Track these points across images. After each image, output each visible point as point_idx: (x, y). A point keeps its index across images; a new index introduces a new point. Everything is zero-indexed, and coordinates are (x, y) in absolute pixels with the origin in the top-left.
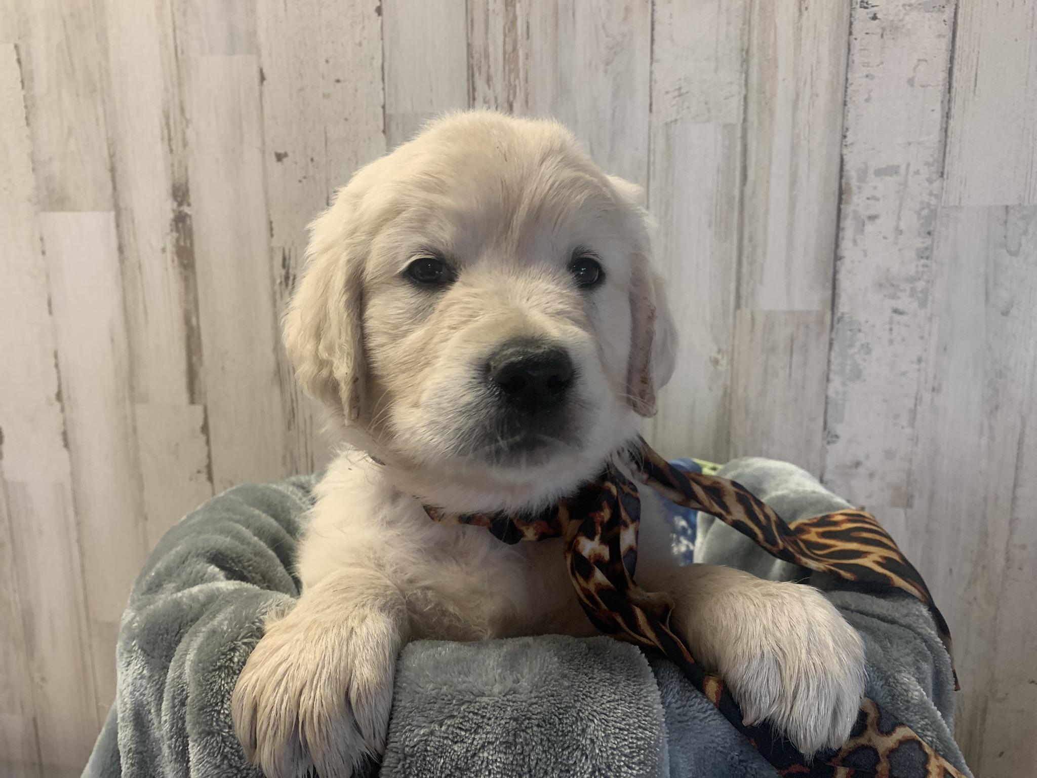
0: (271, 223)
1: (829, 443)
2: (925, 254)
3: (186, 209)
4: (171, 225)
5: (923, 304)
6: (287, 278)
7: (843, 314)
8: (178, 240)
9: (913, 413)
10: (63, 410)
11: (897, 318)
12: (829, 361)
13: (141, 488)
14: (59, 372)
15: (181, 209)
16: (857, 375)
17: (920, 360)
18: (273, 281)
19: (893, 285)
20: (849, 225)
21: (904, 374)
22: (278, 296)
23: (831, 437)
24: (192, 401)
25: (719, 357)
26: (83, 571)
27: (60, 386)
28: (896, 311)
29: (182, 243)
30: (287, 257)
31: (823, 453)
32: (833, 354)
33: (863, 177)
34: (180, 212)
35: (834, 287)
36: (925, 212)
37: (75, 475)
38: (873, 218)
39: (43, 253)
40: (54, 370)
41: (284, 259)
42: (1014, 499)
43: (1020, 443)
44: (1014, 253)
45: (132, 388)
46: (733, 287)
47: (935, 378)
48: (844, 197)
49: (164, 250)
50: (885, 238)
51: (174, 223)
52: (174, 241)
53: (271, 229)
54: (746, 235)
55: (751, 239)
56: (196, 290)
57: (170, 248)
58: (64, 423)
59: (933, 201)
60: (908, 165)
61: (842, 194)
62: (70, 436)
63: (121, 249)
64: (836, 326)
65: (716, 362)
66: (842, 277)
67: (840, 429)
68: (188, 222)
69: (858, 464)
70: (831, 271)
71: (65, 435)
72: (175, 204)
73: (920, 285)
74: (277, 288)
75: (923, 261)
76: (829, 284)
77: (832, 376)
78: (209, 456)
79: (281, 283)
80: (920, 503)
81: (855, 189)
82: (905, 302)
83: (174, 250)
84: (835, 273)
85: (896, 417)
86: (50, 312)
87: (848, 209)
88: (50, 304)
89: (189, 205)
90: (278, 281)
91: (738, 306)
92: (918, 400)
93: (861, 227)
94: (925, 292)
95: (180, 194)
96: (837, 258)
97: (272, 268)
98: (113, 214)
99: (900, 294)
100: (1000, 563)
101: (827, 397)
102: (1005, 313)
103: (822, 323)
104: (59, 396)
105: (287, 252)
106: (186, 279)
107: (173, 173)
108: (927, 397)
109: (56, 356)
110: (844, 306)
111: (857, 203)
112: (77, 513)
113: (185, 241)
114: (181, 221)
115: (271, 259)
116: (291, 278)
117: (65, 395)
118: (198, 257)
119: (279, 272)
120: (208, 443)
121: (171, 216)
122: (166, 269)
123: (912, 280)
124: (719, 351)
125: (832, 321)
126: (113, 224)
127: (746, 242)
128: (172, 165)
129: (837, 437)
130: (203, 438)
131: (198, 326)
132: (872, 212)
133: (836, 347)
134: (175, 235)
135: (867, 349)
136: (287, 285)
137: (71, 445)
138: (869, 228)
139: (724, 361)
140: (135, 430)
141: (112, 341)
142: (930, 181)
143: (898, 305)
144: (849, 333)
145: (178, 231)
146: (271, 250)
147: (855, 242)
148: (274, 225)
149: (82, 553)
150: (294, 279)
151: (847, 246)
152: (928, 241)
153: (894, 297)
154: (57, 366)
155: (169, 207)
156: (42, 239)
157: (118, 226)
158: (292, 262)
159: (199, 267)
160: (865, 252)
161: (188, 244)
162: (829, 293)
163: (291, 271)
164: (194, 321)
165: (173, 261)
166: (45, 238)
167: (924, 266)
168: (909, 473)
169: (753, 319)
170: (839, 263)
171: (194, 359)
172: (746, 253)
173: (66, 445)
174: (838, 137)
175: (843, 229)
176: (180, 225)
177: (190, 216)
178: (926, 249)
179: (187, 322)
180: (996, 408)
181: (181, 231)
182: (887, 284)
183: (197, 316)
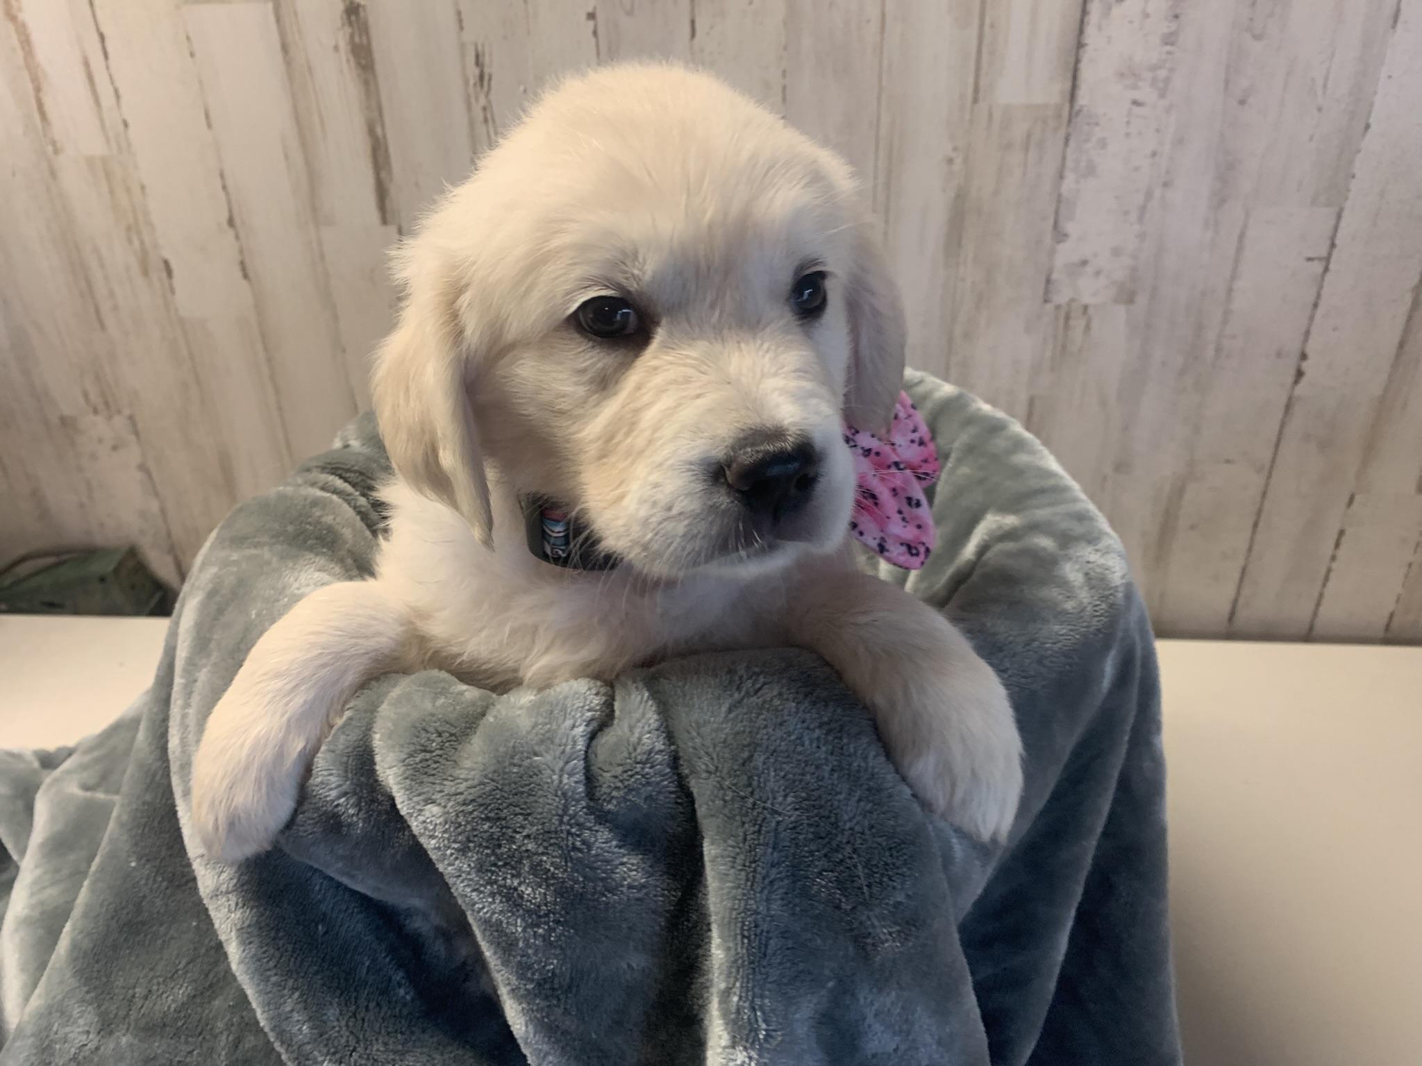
0: (459, 13)
1: (1059, 242)
2: (1169, 40)
4: (342, 18)
5: (1162, 95)
6: (481, 77)
7: (1082, 106)
8: (352, 36)
9: (1143, 209)
10: (237, 237)
11: (1137, 110)
12: (1064, 158)
13: (336, 318)
14: (227, 194)
16: (1091, 170)
17: (1154, 154)
18: (466, 82)
19: (1134, 75)
20: (1095, 8)
21: (1136, 169)
22: (473, 100)
23: (1060, 235)
24: (385, 221)
25: (953, 155)
26: (280, 409)
27: (230, 211)
28: (1136, 103)
29: (357, 39)
30: (480, 53)
31: (1052, 253)
32: (1069, 150)
34: (352, 2)
35: (1075, 77)
37: (259, 308)
39: (192, 55)
40: (221, 194)
41: (477, 56)
42: (1230, 290)
43: (1242, 236)
44: (1257, 37)
45: (314, 208)
46: (971, 80)
47: (1168, 172)
49: (336, 48)
50: (1131, 22)
51: (345, 17)
52: (348, 37)
53: (460, 21)
54: (988, 21)
55: (992, 26)
56: (379, 95)
57: (343, 45)
58: (241, 251)
62: (249, 266)
63: (285, 48)
64: (1074, 120)
65: (950, 161)
66: (1084, 66)
67: (1070, 227)
68: (362, 14)
69: (1084, 263)
70: (1072, 60)
71: (242, 265)
73: (1162, 74)
74: (471, 89)
75: (1168, 48)
76: (1069, 75)
77: (1066, 173)
79: (475, 84)
80: (1142, 300)
82: (1146, 93)
83: (348, 47)
84: (1077, 61)
85: (1126, 213)
86: (209, 126)
88: (207, 116)
90: (472, 82)
91: (975, 100)
92: (1149, 195)
93: (1106, 10)
94: (1167, 80)
96: (1080, 45)
97: (464, 68)
98: (270, 5)
99: (1140, 84)
100: (1210, 352)
101: (1060, 195)
102: (1242, 102)
103: (1059, 116)
104: (231, 222)
105: (480, 48)
106: (366, 83)
108: (1157, 193)
109: (222, 176)
110: (1083, 99)
112: (266, 350)
113: (360, 37)
114: (353, 13)
115: (463, 55)
116: (486, 78)
117: (237, 221)
118: (377, 56)
119: (473, 72)
121: (341, 7)
122: (342, 71)
123: (1154, 68)
124: (955, 149)
125: (1070, 114)
126: (272, 18)
127: (987, 29)
129: (1066, 235)
131: (384, 136)
133: (1072, 143)
134: (348, 30)
135: (1103, 143)
136: (482, 86)
137: (251, 274)
138: (1116, 11)
139: (958, 161)
140: (322, 256)
141: (286, 157)
143: (1137, 95)
144: (1086, 128)
145: (350, 24)
146: (462, 46)
147: (1100, 28)
148: (463, 16)
149: (277, 390)
150: (490, 79)
151: (1090, 30)
152: (1174, 26)
153: (1135, 87)
154: (224, 187)
156: (188, 38)
157: (278, 20)
158: (487, 60)
159: (379, 68)
160: (1109, 39)
161: (365, 41)
162: (1068, 85)
163: (487, 70)
164: (379, 130)
165: (348, 61)
166: (191, 35)
167: (1169, 53)
168: (1134, 269)
169: (990, 115)
170: (1081, 51)
171: (383, 175)
172: (986, 41)
173: (246, 276)
175: (1089, 13)
176: (353, 18)
177: (364, 7)
178: (1171, 33)
179: (371, 131)
180: (1223, 201)
181: (355, 25)
182: (1129, 74)
183: (383, 126)
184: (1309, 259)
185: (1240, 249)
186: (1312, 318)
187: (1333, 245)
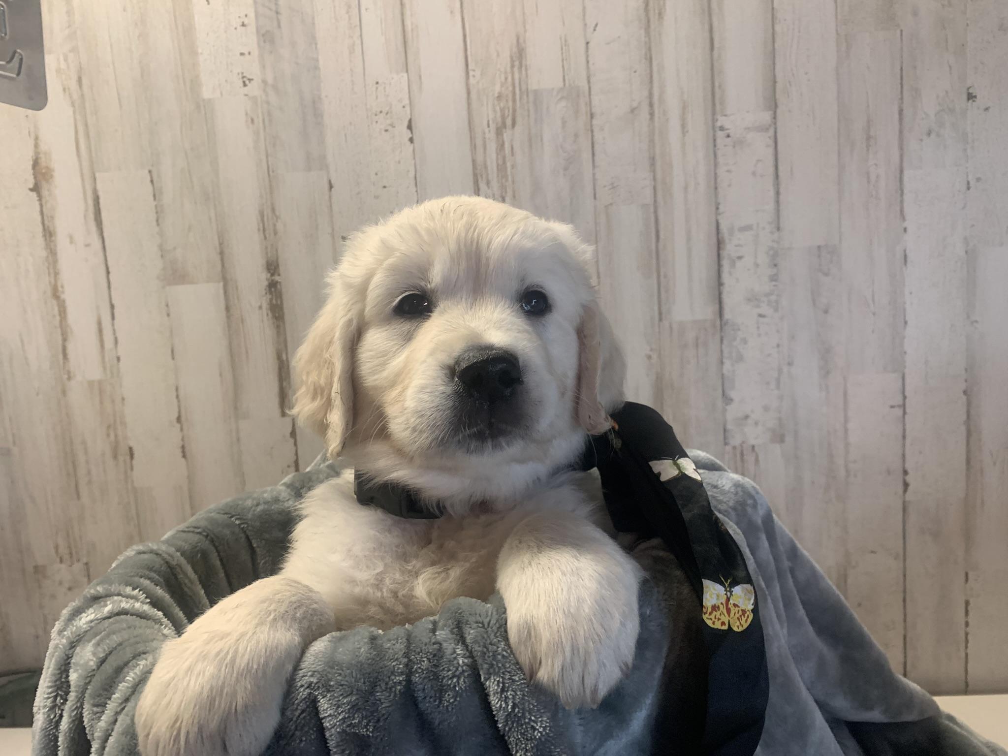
1: (727, 404)
2: (774, 278)
3: (277, 278)
4: (265, 289)
5: (776, 310)
7: (727, 320)
8: (271, 300)
9: (778, 381)
10: (182, 430)
11: (761, 319)
12: (722, 351)
14: (179, 401)
15: (273, 278)
16: (740, 358)
17: (778, 346)
19: (756, 299)
20: (726, 263)
21: (769, 355)
23: (727, 400)
24: (283, 414)
25: (651, 353)
27: (179, 412)
28: (760, 316)
29: (274, 302)
31: (724, 411)
32: (724, 347)
33: (731, 231)
34: (272, 280)
35: (720, 302)
36: (771, 252)
37: (191, 479)
38: (740, 258)
39: (168, 315)
40: (175, 401)
42: (846, 431)
43: (845, 394)
44: (826, 274)
45: (236, 408)
46: (656, 308)
47: (789, 356)
48: (721, 246)
49: (260, 307)
50: (749, 270)
51: (268, 289)
52: (268, 301)
54: (662, 274)
55: (665, 277)
56: (285, 334)
57: (265, 305)
58: (183, 440)
59: (775, 245)
60: (758, 224)
61: (720, 244)
62: (187, 450)
63: (228, 309)
64: (724, 328)
65: (649, 357)
66: (725, 297)
67: (733, 394)
68: (279, 286)
69: (747, 417)
70: (717, 293)
71: (183, 448)
72: (269, 275)
75: (774, 283)
76: (717, 301)
77: (724, 360)
78: (296, 454)
80: (789, 439)
81: (727, 241)
82: (765, 309)
83: (268, 306)
84: (720, 294)
85: (768, 383)
86: (173, 358)
87: (724, 253)
88: (172, 351)
89: (279, 275)
91: (660, 320)
92: (780, 371)
93: (733, 264)
94: (777, 302)
95: (273, 267)
96: (720, 284)
98: (221, 284)
99: (761, 304)
100: (842, 473)
101: (723, 375)
102: (826, 312)
103: (715, 326)
104: (179, 419)
106: (278, 327)
107: (267, 253)
108: (785, 369)
109: (177, 390)
110: (727, 315)
111: (729, 249)
113: (276, 301)
114: (273, 286)
117: (183, 419)
118: (286, 311)
120: (295, 444)
121: (266, 283)
122: (263, 321)
123: (768, 295)
124: (651, 350)
125: (721, 324)
126: (222, 291)
127: (662, 277)
128: (266, 248)
129: (732, 400)
130: (292, 441)
132: (740, 254)
133: (725, 342)
134: (269, 296)
135: (745, 341)
137: (188, 455)
138: (739, 264)
139: (655, 356)
140: (238, 440)
141: (221, 375)
142: (772, 233)
143: (761, 311)
144: (732, 332)
145: (271, 293)
147: (730, 274)
151: (726, 278)
152: (775, 270)
153: (758, 306)
154: (177, 397)
155: (264, 276)
156: (167, 305)
157: (225, 292)
159: (287, 317)
160: (737, 280)
161: (279, 303)
162: (717, 306)
164: (283, 356)
165: (267, 315)
166: (170, 304)
167: (775, 286)
168: (780, 419)
169: (671, 328)
170: (721, 287)
171: (285, 384)
172: (662, 285)
173: (184, 456)
174: (714, 209)
175: (722, 266)
176: (273, 289)
177: (280, 283)
178: (774, 275)
179: (279, 357)
180: (828, 373)
181: (274, 294)
182: (753, 299)
183: (287, 354)
184: (892, 407)
185: (846, 402)
186: (904, 445)
187: (905, 398)
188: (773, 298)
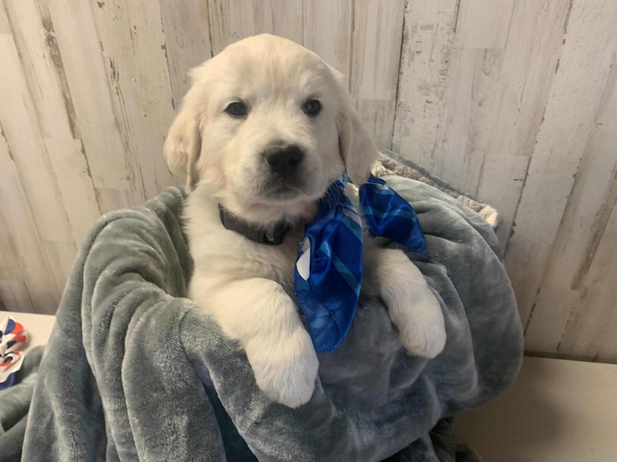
0: (101, 43)
2: (443, 73)
3: (52, 33)
4: (45, 43)
5: (441, 99)
6: (114, 73)
7: (401, 102)
8: (51, 51)
9: (433, 152)
10: (6, 140)
11: (428, 105)
12: (394, 126)
13: (56, 179)
15: (49, 33)
16: (407, 133)
17: (438, 126)
18: (107, 75)
19: (427, 88)
20: (406, 55)
21: (430, 133)
22: (111, 84)
24: (74, 137)
26: (34, 218)
27: (2, 128)
28: (428, 102)
29: (54, 53)
30: (113, 62)
32: (396, 122)
33: (414, 30)
34: (49, 35)
35: (398, 89)
36: (445, 50)
37: (20, 173)
38: (418, 52)
41: (111, 63)
43: (482, 167)
44: (487, 74)
45: (41, 129)
47: (445, 135)
48: (404, 40)
49: (44, 56)
50: (424, 63)
51: (47, 42)
52: (49, 51)
53: (102, 46)
54: (354, 59)
56: (66, 79)
57: (47, 55)
58: (9, 148)
59: (450, 45)
60: (438, 25)
61: (403, 38)
62: (13, 153)
63: (20, 55)
64: (398, 108)
66: (401, 83)
68: (55, 41)
70: (396, 80)
71: (10, 153)
72: (46, 31)
74: (110, 79)
75: (443, 77)
76: (395, 87)
77: (395, 134)
78: (88, 165)
79: (111, 76)
81: (410, 37)
82: (432, 97)
83: (50, 56)
84: (398, 81)
85: (425, 153)
87: (406, 47)
89: (54, 31)
90: (110, 75)
92: (436, 145)
93: (412, 58)
94: (443, 92)
95: (47, 25)
96: (400, 73)
97: (105, 68)
98: (11, 35)
99: (430, 93)
101: (392, 143)
102: (480, 104)
103: (391, 106)
104: (3, 133)
105: (112, 60)
106: (59, 73)
107: (41, 13)
108: (440, 144)
110: (402, 99)
111: (411, 44)
112: (25, 191)
113: (55, 52)
114: (50, 40)
115: (104, 63)
116: (116, 73)
117: (6, 133)
118: (63, 61)
119: (110, 70)
120: (86, 158)
121: (44, 37)
122: (48, 67)
123: (436, 86)
125: (396, 105)
126: (13, 41)
127: (354, 63)
128: (40, 8)
130: (83, 155)
131: (71, 98)
132: (418, 50)
133: (397, 119)
134: (49, 48)
135: (412, 120)
136: (115, 77)
137: (14, 157)
138: (417, 57)
140: (47, 152)
141: (25, 105)
142: (449, 34)
143: (429, 98)
144: (404, 112)
145: (50, 46)
146: (103, 58)
147: (409, 65)
148: (103, 44)
149: (32, 210)
150: (118, 74)
151: (404, 66)
152: (446, 66)
153: (427, 94)
155: (42, 31)
157: (16, 42)
158: (116, 66)
159: (65, 66)
160: (414, 70)
161: (57, 54)
162: (395, 91)
163: (116, 70)
164: (68, 96)
165: (50, 63)
167: (443, 79)
170: (400, 76)
171: (72, 116)
172: (353, 69)
173: (12, 158)
174: (403, 7)
175: (403, 58)
176: (51, 43)
177: (55, 38)
178: (445, 70)
179: (64, 96)
180: (472, 150)
181: (52, 46)
182: (424, 88)
183: (69, 93)
184: (515, 180)
185: (481, 173)
186: (518, 207)
187: (527, 174)
188: (440, 88)
